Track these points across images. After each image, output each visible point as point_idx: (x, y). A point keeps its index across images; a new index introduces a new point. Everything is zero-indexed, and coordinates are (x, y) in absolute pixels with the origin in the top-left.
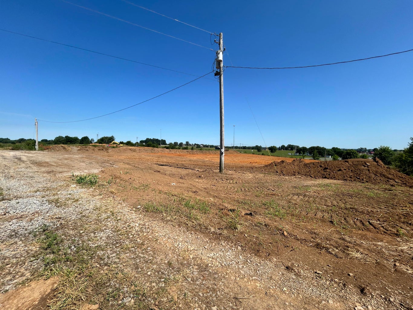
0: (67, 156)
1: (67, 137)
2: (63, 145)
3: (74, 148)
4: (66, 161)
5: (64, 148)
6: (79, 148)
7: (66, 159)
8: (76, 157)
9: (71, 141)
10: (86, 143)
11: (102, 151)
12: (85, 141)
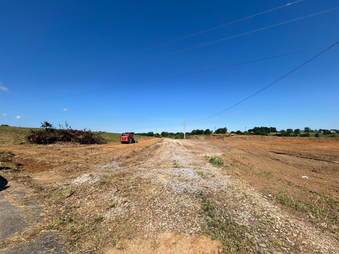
0: (199, 142)
1: (197, 130)
2: (196, 136)
3: (202, 137)
4: (200, 146)
5: (197, 138)
6: (205, 138)
7: (200, 145)
8: (205, 144)
9: (200, 132)
10: (208, 134)
11: (219, 139)
12: (208, 132)
